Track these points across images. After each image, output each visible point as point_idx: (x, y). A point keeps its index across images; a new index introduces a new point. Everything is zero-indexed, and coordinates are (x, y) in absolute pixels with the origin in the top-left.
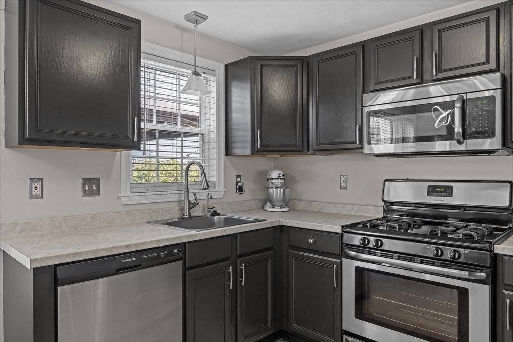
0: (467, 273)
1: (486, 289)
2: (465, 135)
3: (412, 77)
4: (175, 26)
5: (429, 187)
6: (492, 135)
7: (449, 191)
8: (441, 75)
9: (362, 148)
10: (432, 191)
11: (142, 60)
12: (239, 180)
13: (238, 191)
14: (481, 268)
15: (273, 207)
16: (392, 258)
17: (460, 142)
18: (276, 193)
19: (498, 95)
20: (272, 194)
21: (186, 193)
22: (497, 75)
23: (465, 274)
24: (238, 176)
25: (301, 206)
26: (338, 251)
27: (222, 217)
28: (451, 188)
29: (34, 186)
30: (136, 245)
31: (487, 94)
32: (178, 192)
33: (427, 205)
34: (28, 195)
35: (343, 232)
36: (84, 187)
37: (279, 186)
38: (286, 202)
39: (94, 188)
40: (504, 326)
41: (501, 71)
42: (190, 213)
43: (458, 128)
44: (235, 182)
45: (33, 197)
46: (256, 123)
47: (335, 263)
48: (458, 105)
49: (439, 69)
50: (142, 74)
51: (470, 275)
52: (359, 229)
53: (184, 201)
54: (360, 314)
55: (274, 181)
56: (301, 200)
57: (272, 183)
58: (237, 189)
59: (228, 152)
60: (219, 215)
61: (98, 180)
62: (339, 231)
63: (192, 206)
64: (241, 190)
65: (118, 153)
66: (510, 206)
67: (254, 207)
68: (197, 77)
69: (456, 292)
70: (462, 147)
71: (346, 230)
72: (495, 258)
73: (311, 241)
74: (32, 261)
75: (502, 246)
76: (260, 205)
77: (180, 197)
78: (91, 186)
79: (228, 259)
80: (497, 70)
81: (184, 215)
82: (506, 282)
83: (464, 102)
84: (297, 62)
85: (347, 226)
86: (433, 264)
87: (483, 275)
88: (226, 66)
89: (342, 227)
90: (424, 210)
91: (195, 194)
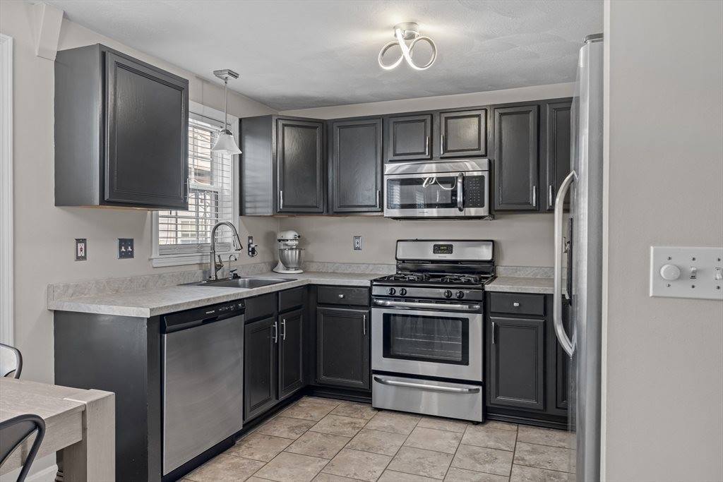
0: (467, 306)
1: (479, 317)
2: (465, 204)
3: (424, 153)
4: (196, 77)
5: (435, 246)
6: (482, 206)
7: (449, 249)
8: (447, 155)
9: (382, 211)
10: (437, 249)
11: (190, 120)
12: (251, 241)
13: (250, 253)
14: (477, 302)
15: (288, 268)
16: (414, 302)
17: (461, 210)
18: (292, 255)
19: (486, 175)
20: (288, 256)
21: (212, 255)
22: (485, 161)
23: (466, 307)
24: (250, 238)
25: (313, 267)
26: (366, 302)
27: (246, 279)
28: (451, 246)
29: (79, 248)
30: (214, 298)
31: (475, 174)
32: (200, 254)
33: (433, 262)
34: (74, 257)
35: (372, 285)
36: (120, 248)
37: (295, 247)
38: (301, 264)
39: (130, 249)
40: (491, 341)
41: (488, 156)
42: (216, 276)
43: (460, 199)
44: (247, 244)
45: (78, 258)
46: (278, 180)
47: (365, 313)
48: (460, 180)
49: (445, 150)
50: (190, 134)
51: (469, 307)
52: (386, 282)
53: (211, 263)
54: (388, 353)
55: (289, 243)
56: (312, 262)
57: (287, 245)
58: (249, 251)
59: (242, 213)
60: (240, 277)
61: (132, 241)
62: (369, 285)
63: (218, 267)
64: (253, 251)
65: (149, 212)
66: (492, 259)
67: (265, 270)
68: (228, 136)
69: (460, 322)
70: (462, 214)
71: (374, 283)
72: (486, 294)
73: (342, 296)
74: (152, 310)
75: (490, 285)
76: (269, 268)
77: (202, 260)
78: (126, 248)
79: (271, 316)
80: (485, 156)
81: (210, 277)
82: (492, 311)
83: (464, 178)
84: (316, 125)
85: (375, 280)
86: (445, 303)
87: (477, 307)
88: (241, 120)
89: (371, 281)
90: (430, 266)
91: (219, 256)
